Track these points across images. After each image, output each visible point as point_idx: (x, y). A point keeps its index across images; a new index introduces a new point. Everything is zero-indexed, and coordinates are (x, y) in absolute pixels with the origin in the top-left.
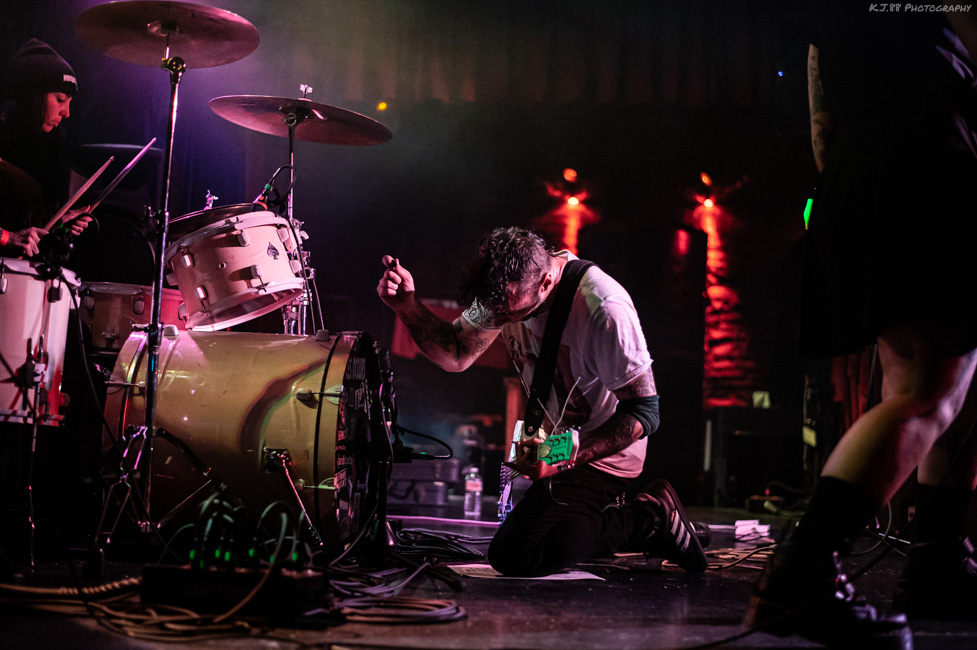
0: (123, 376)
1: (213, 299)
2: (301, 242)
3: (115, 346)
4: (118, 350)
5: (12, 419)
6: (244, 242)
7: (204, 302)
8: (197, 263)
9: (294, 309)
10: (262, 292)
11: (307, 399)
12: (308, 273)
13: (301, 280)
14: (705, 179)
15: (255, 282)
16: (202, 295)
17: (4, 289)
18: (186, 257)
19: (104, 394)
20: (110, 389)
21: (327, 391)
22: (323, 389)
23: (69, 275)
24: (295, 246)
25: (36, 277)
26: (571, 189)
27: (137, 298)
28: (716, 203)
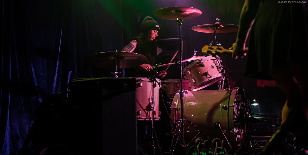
0: (175, 105)
1: (197, 82)
2: (220, 63)
3: (172, 97)
4: (173, 98)
5: (147, 120)
6: (204, 66)
7: (195, 83)
8: (192, 72)
9: (221, 82)
10: (210, 79)
11: (224, 108)
12: (223, 71)
13: (221, 74)
15: (208, 76)
16: (194, 81)
17: (141, 86)
18: (189, 71)
19: (170, 111)
20: (171, 109)
21: (230, 105)
22: (229, 105)
23: (158, 80)
24: (219, 64)
25: (149, 82)
27: (177, 83)
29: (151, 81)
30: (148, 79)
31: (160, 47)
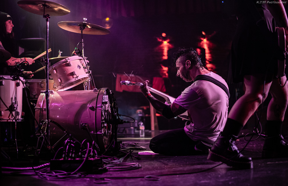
0: (39, 106)
1: (63, 82)
2: (87, 64)
3: (36, 97)
5: (9, 121)
6: (71, 65)
7: (61, 83)
8: (58, 72)
9: (86, 83)
10: (77, 79)
11: (92, 108)
12: (90, 72)
13: (88, 74)
14: (203, 33)
15: (75, 76)
16: (60, 81)
17: (4, 84)
18: (54, 71)
19: (34, 112)
20: (36, 110)
21: (98, 106)
24: (85, 65)
25: (12, 80)
26: (165, 39)
27: (41, 83)
28: (207, 40)
29: (14, 79)
30: (11, 77)
31: (22, 47)
